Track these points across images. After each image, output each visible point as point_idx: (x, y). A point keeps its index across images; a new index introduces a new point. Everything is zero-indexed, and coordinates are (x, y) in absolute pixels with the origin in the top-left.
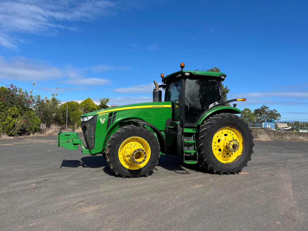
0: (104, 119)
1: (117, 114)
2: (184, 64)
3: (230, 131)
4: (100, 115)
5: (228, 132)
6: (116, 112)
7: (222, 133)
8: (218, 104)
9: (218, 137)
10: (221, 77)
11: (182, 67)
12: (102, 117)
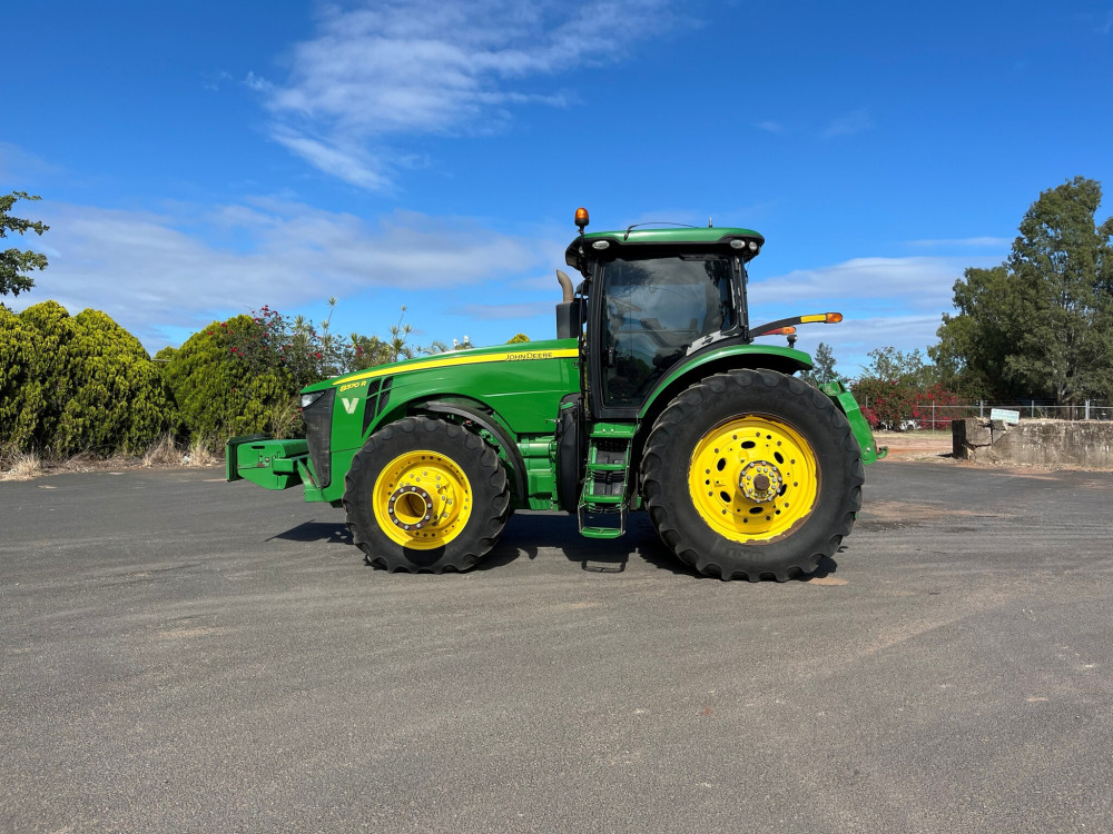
0: (356, 401)
1: (395, 383)
2: (586, 213)
3: (765, 432)
4: (343, 389)
5: (758, 435)
6: (389, 379)
7: (735, 437)
8: (724, 337)
9: (717, 451)
10: (729, 245)
11: (582, 223)
12: (350, 395)
